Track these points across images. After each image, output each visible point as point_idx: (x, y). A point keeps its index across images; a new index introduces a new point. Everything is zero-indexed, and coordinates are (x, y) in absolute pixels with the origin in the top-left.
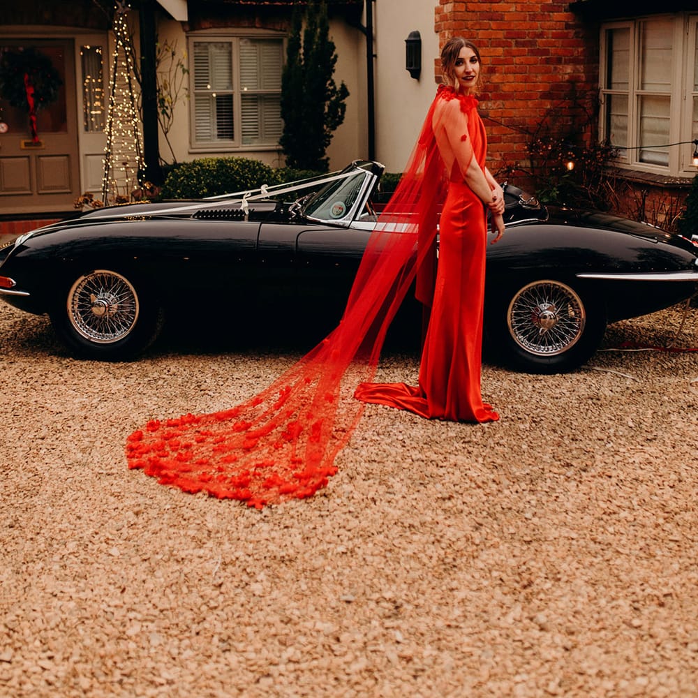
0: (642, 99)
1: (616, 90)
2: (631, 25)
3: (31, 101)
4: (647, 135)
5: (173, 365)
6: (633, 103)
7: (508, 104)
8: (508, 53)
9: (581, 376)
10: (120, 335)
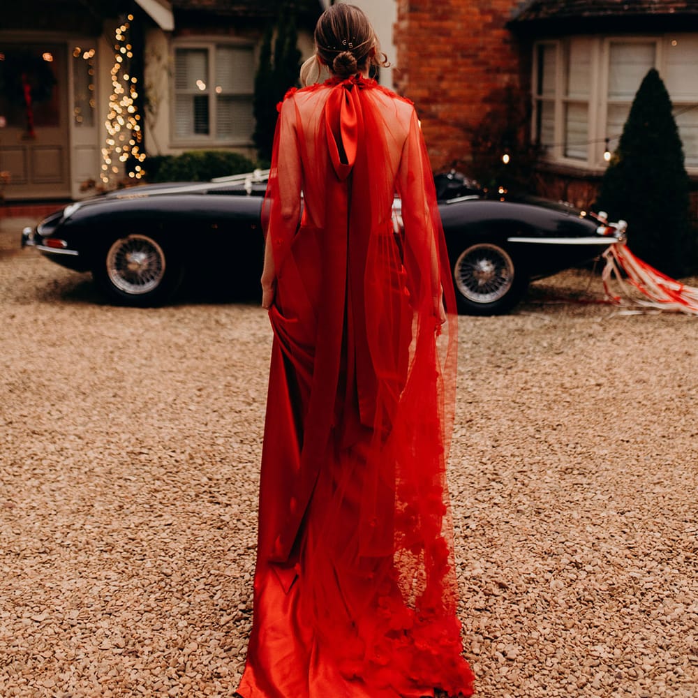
0: (567, 105)
1: (545, 97)
2: (558, 43)
3: (28, 98)
4: (571, 136)
5: (194, 310)
6: (559, 108)
7: (455, 107)
8: (455, 64)
9: (511, 318)
10: (150, 286)
